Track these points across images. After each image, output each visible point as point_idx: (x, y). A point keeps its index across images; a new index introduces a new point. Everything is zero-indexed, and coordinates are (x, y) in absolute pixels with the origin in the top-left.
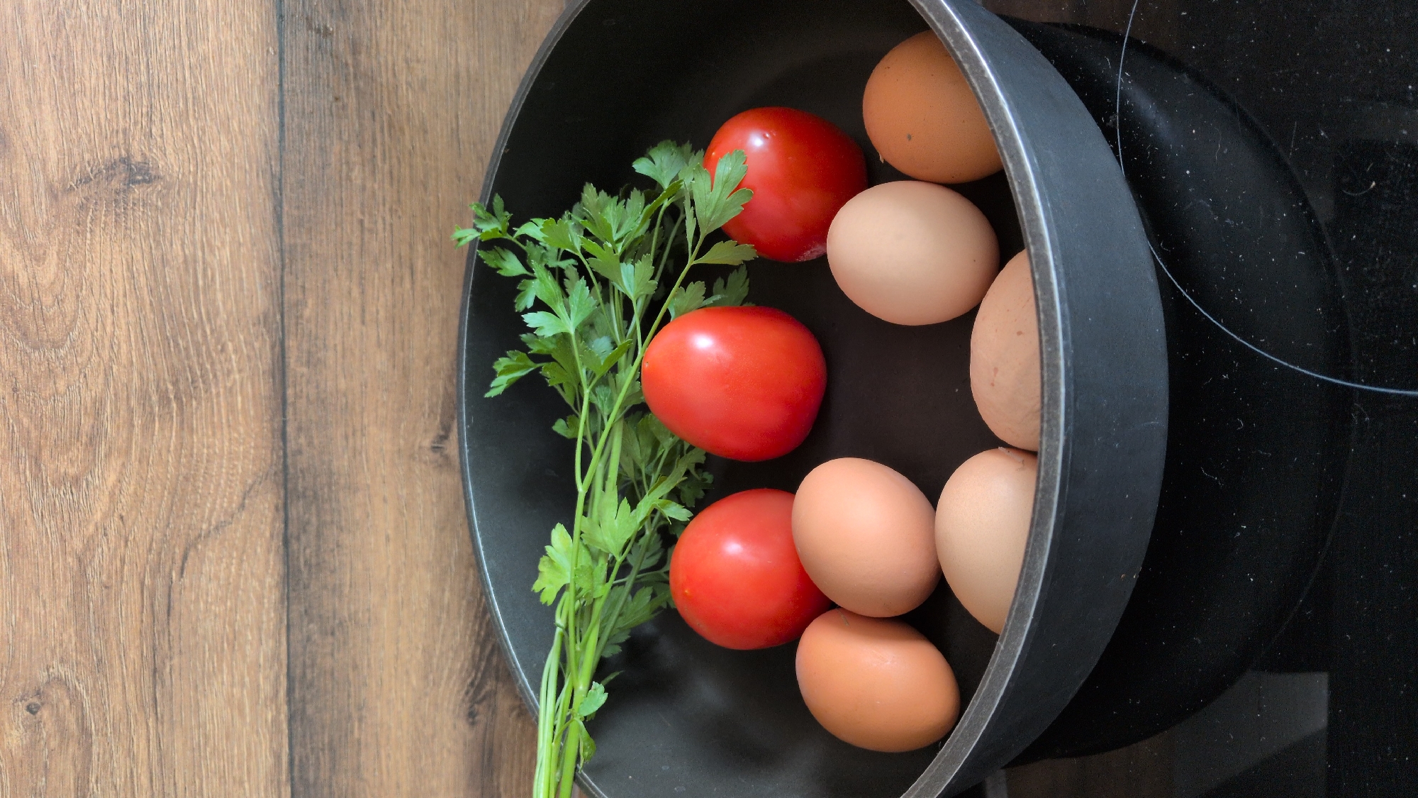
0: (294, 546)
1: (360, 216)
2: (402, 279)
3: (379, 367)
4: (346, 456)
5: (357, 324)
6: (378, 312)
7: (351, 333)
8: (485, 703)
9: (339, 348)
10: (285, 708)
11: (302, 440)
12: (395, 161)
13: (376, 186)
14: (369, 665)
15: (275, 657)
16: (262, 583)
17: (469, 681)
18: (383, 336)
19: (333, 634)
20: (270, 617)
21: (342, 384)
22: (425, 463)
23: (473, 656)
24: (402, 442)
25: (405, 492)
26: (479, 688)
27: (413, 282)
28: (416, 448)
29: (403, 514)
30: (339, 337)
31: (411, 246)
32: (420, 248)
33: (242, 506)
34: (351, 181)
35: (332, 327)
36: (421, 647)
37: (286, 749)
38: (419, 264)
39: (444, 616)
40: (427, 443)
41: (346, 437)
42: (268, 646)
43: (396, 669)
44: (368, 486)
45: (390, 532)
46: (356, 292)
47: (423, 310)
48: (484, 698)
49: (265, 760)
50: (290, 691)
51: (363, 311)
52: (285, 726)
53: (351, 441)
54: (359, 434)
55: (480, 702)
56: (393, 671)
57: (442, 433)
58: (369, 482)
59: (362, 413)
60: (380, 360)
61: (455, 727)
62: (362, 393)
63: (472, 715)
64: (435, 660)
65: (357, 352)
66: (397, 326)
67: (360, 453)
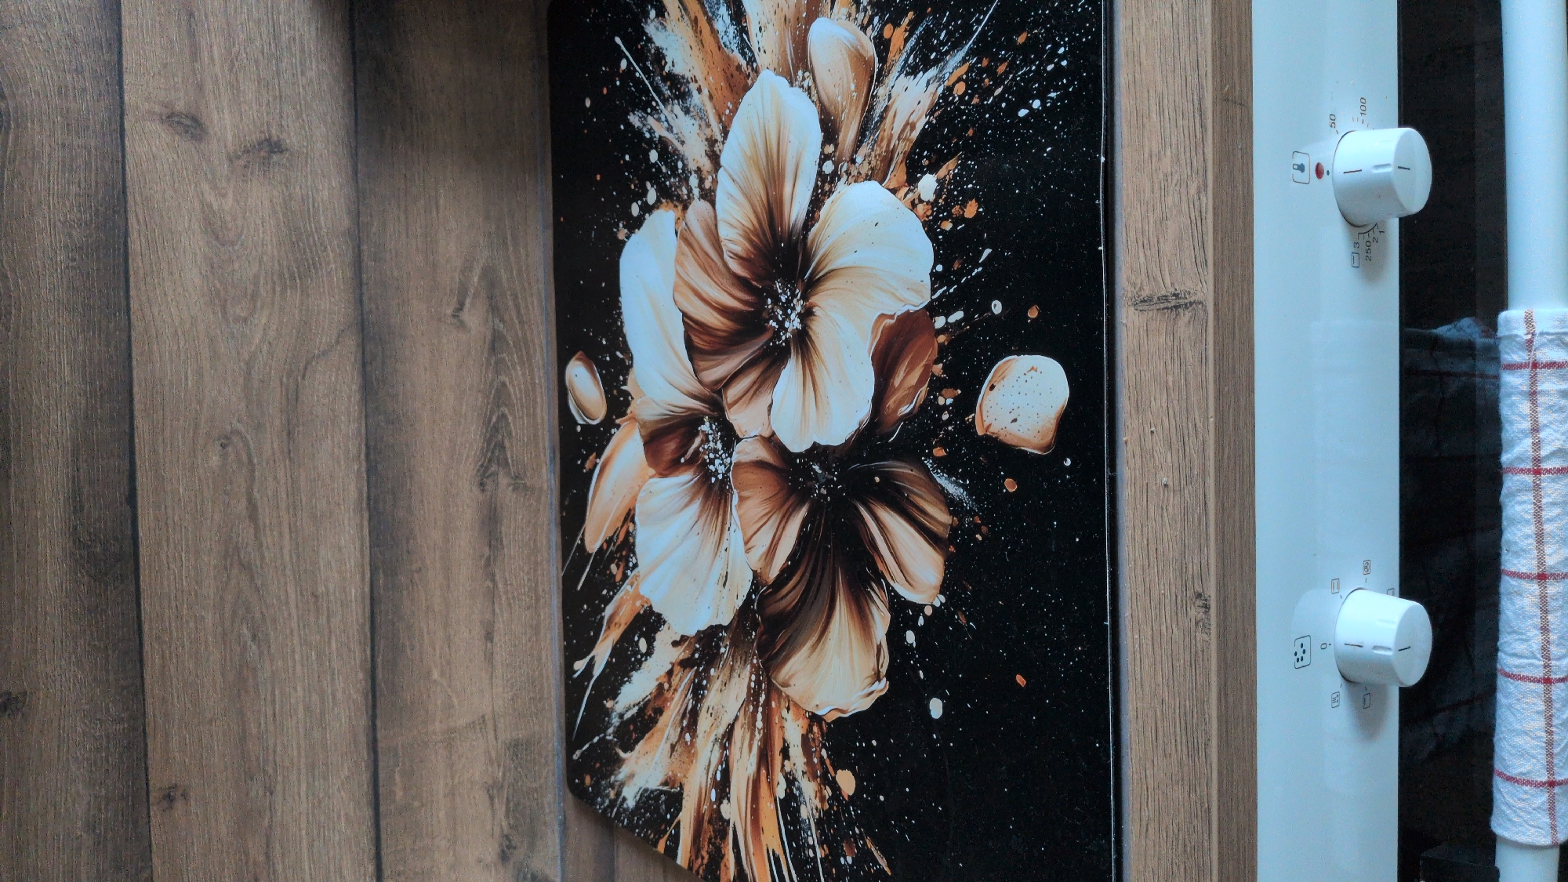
0: (368, 368)
1: (404, 171)
4: (399, 317)
5: (403, 236)
8: (491, 479)
10: (364, 464)
11: (373, 306)
14: (416, 445)
15: (359, 431)
16: (351, 389)
17: (480, 463)
19: (393, 423)
20: (355, 409)
21: (396, 274)
22: (449, 324)
23: (483, 448)
24: (433, 310)
26: (487, 468)
31: (437, 190)
32: (443, 191)
33: (338, 342)
35: (388, 238)
36: (448, 438)
37: (365, 489)
38: (443, 201)
42: (353, 426)
44: (413, 336)
45: (426, 365)
48: (490, 475)
49: (353, 494)
50: (367, 455)
51: (407, 230)
52: (365, 475)
53: (401, 308)
54: (406, 304)
55: (487, 478)
56: (431, 451)
57: (458, 306)
58: (413, 333)
61: (471, 491)
62: (408, 279)
63: (482, 484)
65: (404, 255)
67: (407, 316)
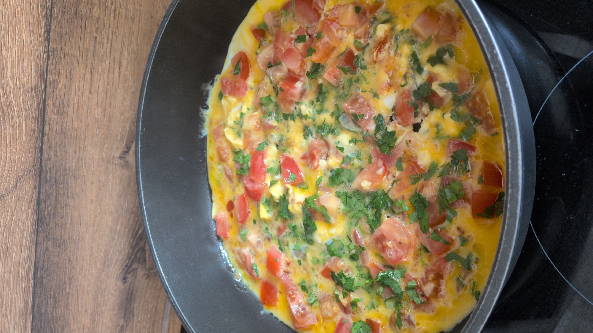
0: (43, 205)
1: (95, 34)
2: (114, 70)
3: (96, 116)
4: (74, 161)
5: (87, 93)
6: (99, 87)
7: (83, 98)
8: (132, 273)
9: (76, 106)
10: (32, 281)
11: (51, 153)
12: (118, 5)
13: (106, 18)
14: (77, 260)
15: (29, 258)
16: (24, 224)
17: (125, 264)
18: (100, 100)
19: (59, 246)
20: (27, 240)
21: (76, 125)
22: (115, 165)
23: (129, 253)
24: (104, 154)
25: (103, 178)
26: (130, 267)
27: (120, 72)
28: (111, 157)
29: (101, 190)
30: (76, 100)
31: (121, 53)
32: (126, 54)
33: (16, 186)
34: (92, 14)
35: (73, 94)
36: (103, 250)
37: (31, 299)
38: (124, 62)
39: (117, 236)
40: (117, 155)
41: (75, 152)
42: (25, 253)
43: (90, 261)
44: (84, 176)
45: (93, 198)
46: (88, 76)
47: (123, 87)
48: (132, 271)
49: (20, 304)
50: (35, 273)
51: (91, 86)
52: (31, 289)
53: (77, 154)
54: (82, 150)
55: (129, 273)
56: (88, 262)
57: (126, 150)
58: (85, 174)
59: (85, 139)
60: (97, 112)
61: (116, 284)
62: (86, 129)
63: (125, 279)
64: (110, 256)
65: (85, 108)
66: (108, 95)
67: (82, 160)
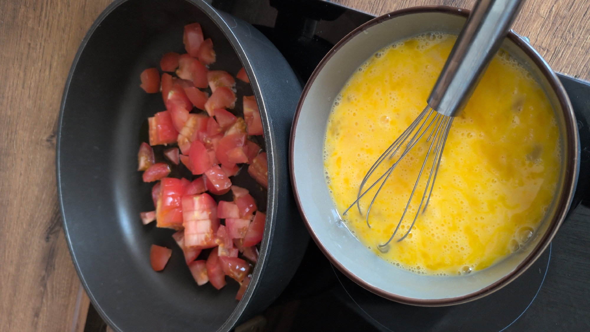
2: (45, 70)
3: (28, 107)
5: (20, 88)
6: (31, 83)
12: (51, 18)
13: (39, 29)
18: (31, 94)
21: (9, 113)
25: (31, 157)
26: (52, 229)
27: (50, 71)
28: (40, 140)
29: (29, 165)
34: (27, 25)
36: (29, 214)
39: (42, 204)
40: (45, 138)
45: (22, 172)
47: (53, 84)
51: (24, 83)
55: (52, 234)
57: (52, 134)
60: (29, 104)
61: (39, 242)
63: (47, 239)
64: (35, 219)
66: (39, 90)
